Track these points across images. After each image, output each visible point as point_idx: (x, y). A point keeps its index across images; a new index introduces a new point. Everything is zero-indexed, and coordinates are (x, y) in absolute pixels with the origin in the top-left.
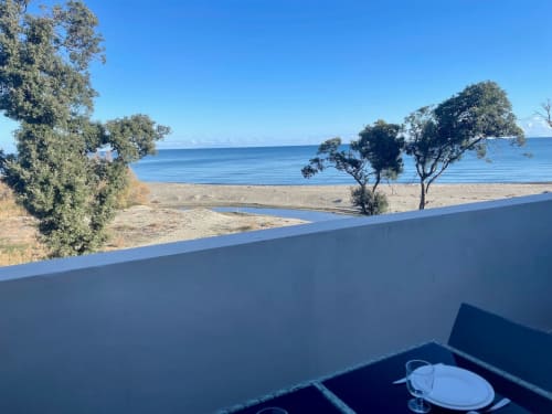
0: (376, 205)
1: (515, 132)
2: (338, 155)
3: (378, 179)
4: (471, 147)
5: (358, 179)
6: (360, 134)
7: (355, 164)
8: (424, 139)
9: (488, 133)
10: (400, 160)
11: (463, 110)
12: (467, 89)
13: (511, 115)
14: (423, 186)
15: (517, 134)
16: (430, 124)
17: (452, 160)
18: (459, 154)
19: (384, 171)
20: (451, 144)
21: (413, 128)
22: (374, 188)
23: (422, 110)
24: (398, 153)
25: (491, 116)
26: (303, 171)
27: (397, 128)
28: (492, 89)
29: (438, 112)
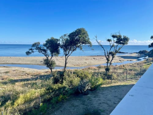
0: (52, 64)
1: (89, 43)
2: (39, 48)
3: (52, 56)
4: (78, 47)
5: (46, 56)
6: (46, 41)
7: (45, 51)
8: (66, 44)
9: (83, 43)
10: (59, 50)
11: (76, 36)
12: (77, 30)
13: (88, 38)
14: (66, 58)
15: (90, 43)
16: (67, 39)
17: (74, 50)
18: (76, 49)
19: (54, 53)
20: (73, 46)
21: (63, 41)
22: (51, 59)
23: (65, 35)
24: (58, 48)
25: (84, 38)
26: (26, 53)
27: (58, 40)
28: (84, 30)
29: (69, 36)
